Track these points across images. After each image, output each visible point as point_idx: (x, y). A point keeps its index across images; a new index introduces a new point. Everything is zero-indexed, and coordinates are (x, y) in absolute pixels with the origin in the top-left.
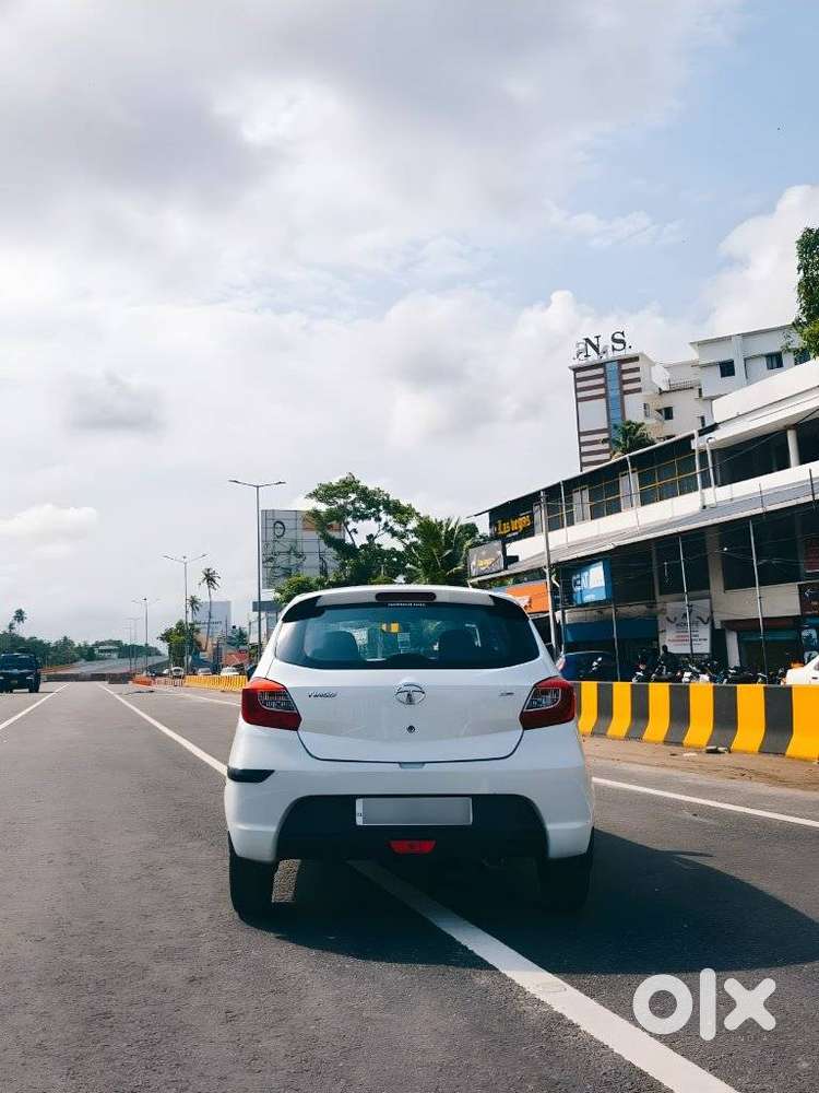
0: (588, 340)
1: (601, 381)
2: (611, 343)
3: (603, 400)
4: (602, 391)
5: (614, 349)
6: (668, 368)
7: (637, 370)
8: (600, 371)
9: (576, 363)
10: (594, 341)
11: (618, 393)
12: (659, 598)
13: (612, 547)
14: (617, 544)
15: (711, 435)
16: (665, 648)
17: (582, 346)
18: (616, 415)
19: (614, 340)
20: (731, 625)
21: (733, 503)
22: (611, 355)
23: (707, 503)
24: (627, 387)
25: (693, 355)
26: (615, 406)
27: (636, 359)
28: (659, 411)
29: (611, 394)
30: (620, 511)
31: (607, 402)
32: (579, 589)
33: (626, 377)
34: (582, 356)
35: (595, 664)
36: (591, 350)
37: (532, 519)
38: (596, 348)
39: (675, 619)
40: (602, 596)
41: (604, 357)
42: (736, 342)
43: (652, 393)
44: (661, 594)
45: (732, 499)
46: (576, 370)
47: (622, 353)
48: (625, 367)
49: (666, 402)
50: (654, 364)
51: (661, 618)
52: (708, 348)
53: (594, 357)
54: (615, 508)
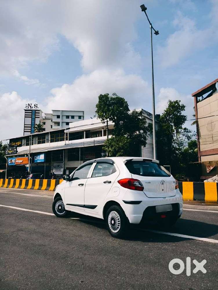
0: (29, 104)
1: (31, 114)
2: (34, 106)
3: (31, 118)
4: (31, 116)
5: (34, 107)
6: (45, 114)
7: (39, 113)
8: (31, 112)
9: (25, 109)
10: (30, 105)
11: (34, 117)
12: (52, 162)
13: (47, 151)
14: (48, 150)
15: (69, 130)
16: (54, 173)
17: (27, 105)
18: (33, 122)
19: (35, 106)
20: (68, 168)
21: (72, 144)
22: (34, 109)
23: (66, 143)
24: (36, 116)
25: (51, 112)
26: (33, 120)
27: (39, 111)
28: (43, 123)
29: (33, 117)
30: (45, 143)
31: (32, 118)
32: (36, 159)
33: (36, 114)
34: (27, 107)
35: (41, 176)
36: (29, 107)
37: (22, 142)
38: (31, 107)
39: (56, 167)
40: (43, 161)
41: (32, 108)
42: (61, 112)
43: (42, 118)
44: (53, 161)
45: (72, 143)
46: (25, 110)
47: (36, 109)
48: (37, 112)
49: (45, 121)
50: (42, 112)
51: (52, 167)
52: (55, 112)
53: (30, 108)
54: (44, 142)
